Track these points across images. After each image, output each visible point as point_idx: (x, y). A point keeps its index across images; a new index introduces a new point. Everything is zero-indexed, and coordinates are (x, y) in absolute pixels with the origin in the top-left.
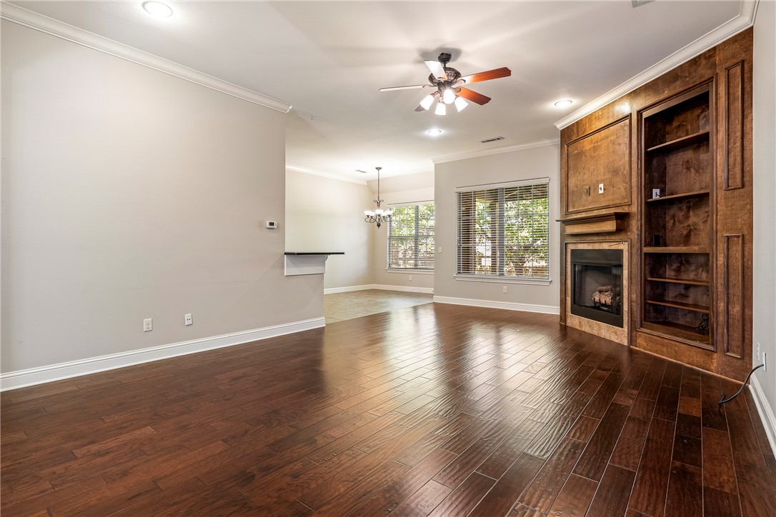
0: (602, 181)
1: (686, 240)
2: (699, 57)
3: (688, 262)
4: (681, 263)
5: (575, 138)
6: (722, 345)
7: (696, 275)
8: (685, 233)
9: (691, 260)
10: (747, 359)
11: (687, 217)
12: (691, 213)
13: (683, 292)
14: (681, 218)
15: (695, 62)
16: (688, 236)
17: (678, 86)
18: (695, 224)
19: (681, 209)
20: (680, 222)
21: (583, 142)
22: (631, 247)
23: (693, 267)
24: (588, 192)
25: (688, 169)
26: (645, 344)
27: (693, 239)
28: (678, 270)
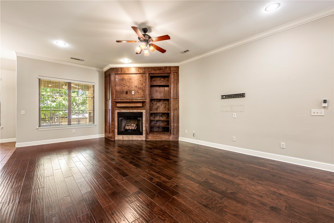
0: (134, 90)
1: (157, 109)
2: (167, 67)
3: (157, 115)
4: (155, 115)
5: (120, 73)
6: (172, 133)
7: (159, 118)
8: (156, 108)
9: (158, 115)
10: (178, 135)
11: (157, 104)
12: (158, 103)
13: (156, 123)
14: (155, 104)
15: (166, 67)
16: (157, 108)
17: (161, 71)
18: (159, 106)
19: (155, 102)
20: (155, 105)
21: (124, 76)
22: (146, 111)
23: (158, 116)
24: (127, 93)
25: (157, 92)
26: (151, 138)
27: (158, 109)
28: (154, 117)
